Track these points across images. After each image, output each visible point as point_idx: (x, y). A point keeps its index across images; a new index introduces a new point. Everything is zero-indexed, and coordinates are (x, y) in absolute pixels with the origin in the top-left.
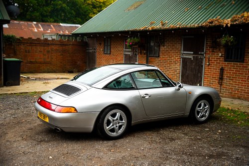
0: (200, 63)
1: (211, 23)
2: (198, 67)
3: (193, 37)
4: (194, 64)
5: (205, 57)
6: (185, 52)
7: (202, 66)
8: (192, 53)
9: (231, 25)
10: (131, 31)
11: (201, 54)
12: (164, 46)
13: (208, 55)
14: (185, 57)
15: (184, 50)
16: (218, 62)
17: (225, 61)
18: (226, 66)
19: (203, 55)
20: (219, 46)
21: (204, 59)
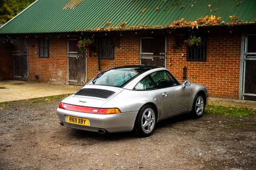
1: (178, 24)
3: (152, 38)
5: (166, 58)
6: (144, 53)
8: (152, 54)
9: (199, 27)
10: (84, 32)
11: (162, 55)
12: (119, 47)
13: (170, 56)
14: (143, 58)
15: (143, 52)
16: (181, 62)
17: (187, 61)
18: (189, 65)
19: (164, 55)
20: (181, 47)
21: (166, 60)
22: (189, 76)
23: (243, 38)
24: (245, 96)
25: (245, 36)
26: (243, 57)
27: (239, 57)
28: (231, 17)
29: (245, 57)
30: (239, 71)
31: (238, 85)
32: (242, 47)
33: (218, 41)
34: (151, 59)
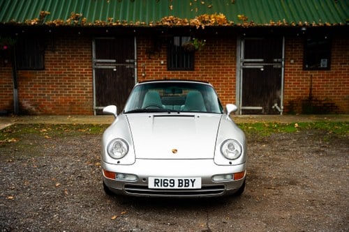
0: (129, 75)
2: (125, 81)
3: (113, 38)
4: (118, 77)
5: (137, 67)
6: (99, 61)
7: (134, 79)
8: (114, 61)
9: (206, 27)
11: (129, 63)
13: (142, 65)
14: (99, 67)
15: (97, 58)
16: (158, 71)
17: (168, 70)
18: (171, 76)
19: (134, 63)
20: (159, 51)
21: (136, 69)
23: (238, 42)
24: (243, 110)
25: (241, 40)
26: (239, 65)
27: (235, 64)
28: (239, 16)
29: (242, 64)
30: (235, 81)
31: (235, 97)
34: (113, 69)
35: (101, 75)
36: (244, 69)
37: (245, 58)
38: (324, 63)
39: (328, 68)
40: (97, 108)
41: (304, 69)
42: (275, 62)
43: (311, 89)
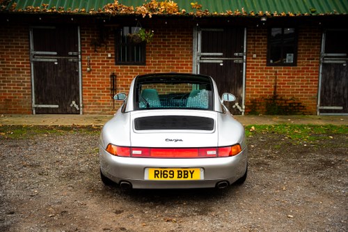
0: (72, 69)
2: (68, 76)
3: (53, 28)
4: (60, 71)
5: (81, 61)
6: (37, 53)
7: (78, 73)
8: (55, 53)
11: (73, 56)
13: (87, 58)
14: (38, 60)
15: (36, 49)
16: (106, 65)
17: (117, 64)
18: (119, 71)
19: (77, 56)
20: (106, 43)
21: (80, 63)
22: (120, 87)
23: (195, 33)
25: (198, 30)
26: (196, 59)
27: (191, 58)
28: (192, 4)
29: (199, 59)
32: (195, 46)
33: (161, 37)
34: (54, 62)
35: (40, 69)
36: (201, 64)
37: (203, 51)
38: (289, 58)
39: (295, 64)
40: (35, 106)
41: (268, 64)
42: (236, 57)
43: (275, 87)
